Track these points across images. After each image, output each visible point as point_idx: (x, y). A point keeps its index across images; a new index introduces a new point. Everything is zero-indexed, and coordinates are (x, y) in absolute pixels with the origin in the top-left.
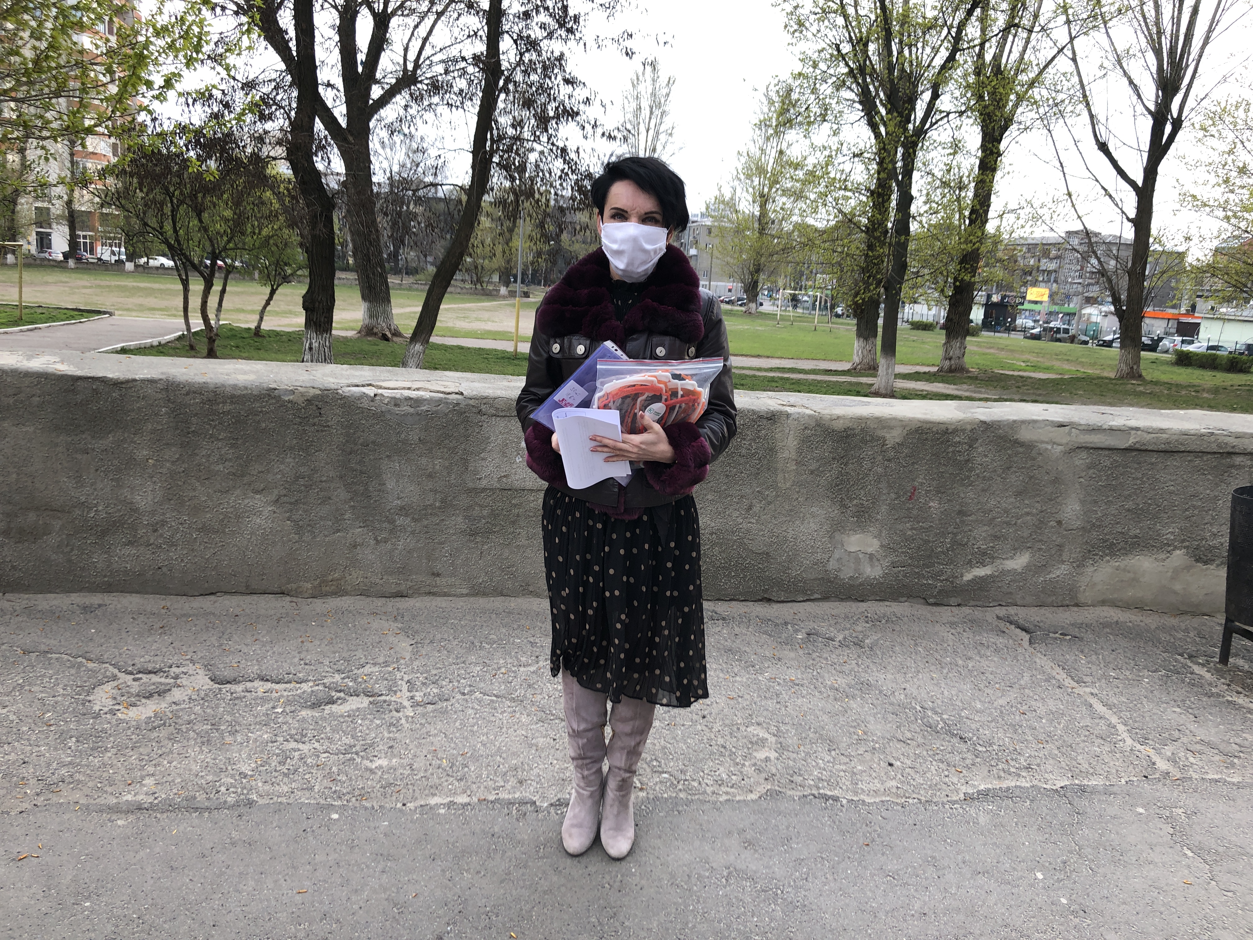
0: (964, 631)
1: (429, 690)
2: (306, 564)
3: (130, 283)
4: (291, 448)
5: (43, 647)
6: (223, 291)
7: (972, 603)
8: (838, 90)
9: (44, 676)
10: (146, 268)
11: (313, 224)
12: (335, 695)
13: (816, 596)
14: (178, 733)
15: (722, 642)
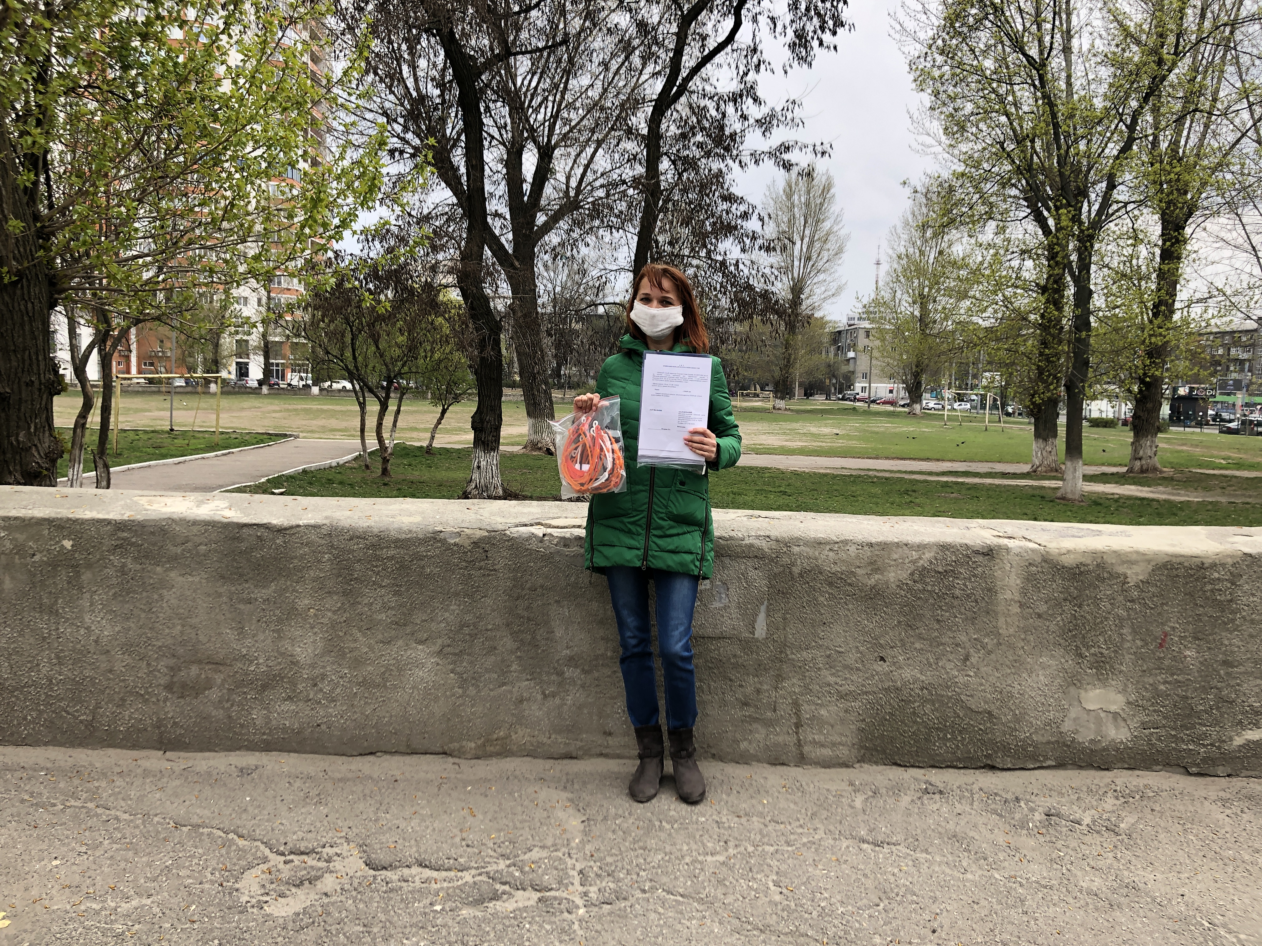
0: (1242, 811)
1: (604, 884)
2: (469, 721)
3: (314, 406)
4: (457, 594)
5: (195, 820)
6: (398, 412)
7: (1245, 773)
8: (1004, 187)
9: (193, 856)
10: (328, 392)
11: (482, 346)
12: (500, 888)
13: (1049, 763)
14: (327, 936)
15: (943, 824)
